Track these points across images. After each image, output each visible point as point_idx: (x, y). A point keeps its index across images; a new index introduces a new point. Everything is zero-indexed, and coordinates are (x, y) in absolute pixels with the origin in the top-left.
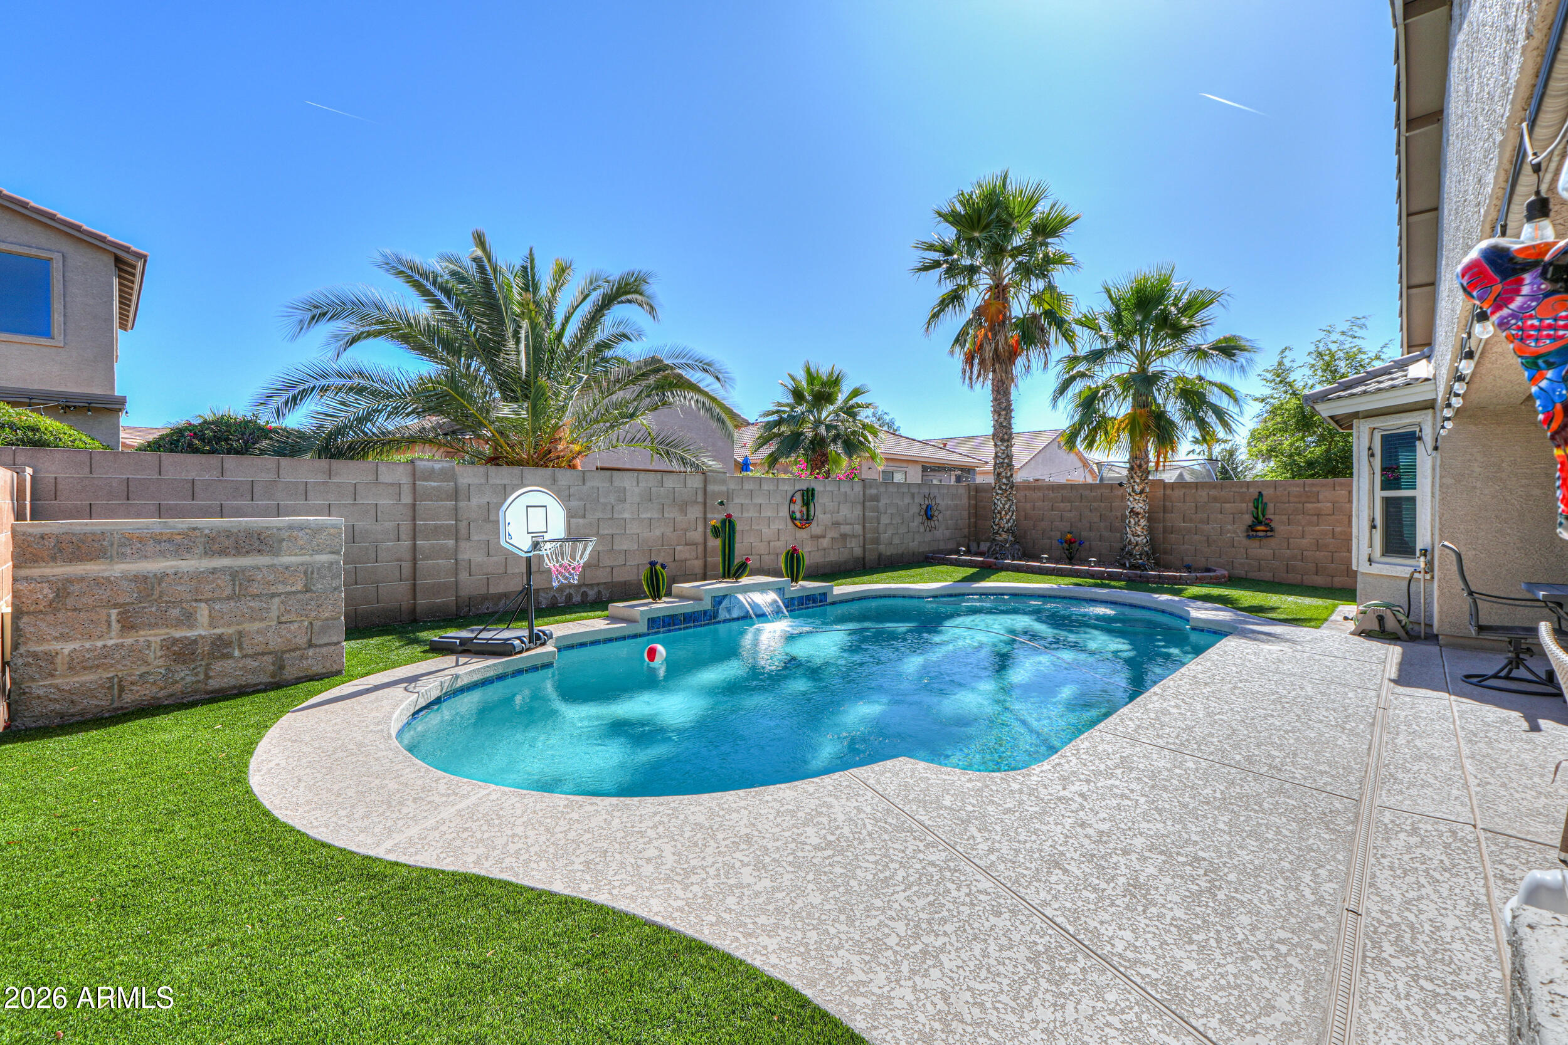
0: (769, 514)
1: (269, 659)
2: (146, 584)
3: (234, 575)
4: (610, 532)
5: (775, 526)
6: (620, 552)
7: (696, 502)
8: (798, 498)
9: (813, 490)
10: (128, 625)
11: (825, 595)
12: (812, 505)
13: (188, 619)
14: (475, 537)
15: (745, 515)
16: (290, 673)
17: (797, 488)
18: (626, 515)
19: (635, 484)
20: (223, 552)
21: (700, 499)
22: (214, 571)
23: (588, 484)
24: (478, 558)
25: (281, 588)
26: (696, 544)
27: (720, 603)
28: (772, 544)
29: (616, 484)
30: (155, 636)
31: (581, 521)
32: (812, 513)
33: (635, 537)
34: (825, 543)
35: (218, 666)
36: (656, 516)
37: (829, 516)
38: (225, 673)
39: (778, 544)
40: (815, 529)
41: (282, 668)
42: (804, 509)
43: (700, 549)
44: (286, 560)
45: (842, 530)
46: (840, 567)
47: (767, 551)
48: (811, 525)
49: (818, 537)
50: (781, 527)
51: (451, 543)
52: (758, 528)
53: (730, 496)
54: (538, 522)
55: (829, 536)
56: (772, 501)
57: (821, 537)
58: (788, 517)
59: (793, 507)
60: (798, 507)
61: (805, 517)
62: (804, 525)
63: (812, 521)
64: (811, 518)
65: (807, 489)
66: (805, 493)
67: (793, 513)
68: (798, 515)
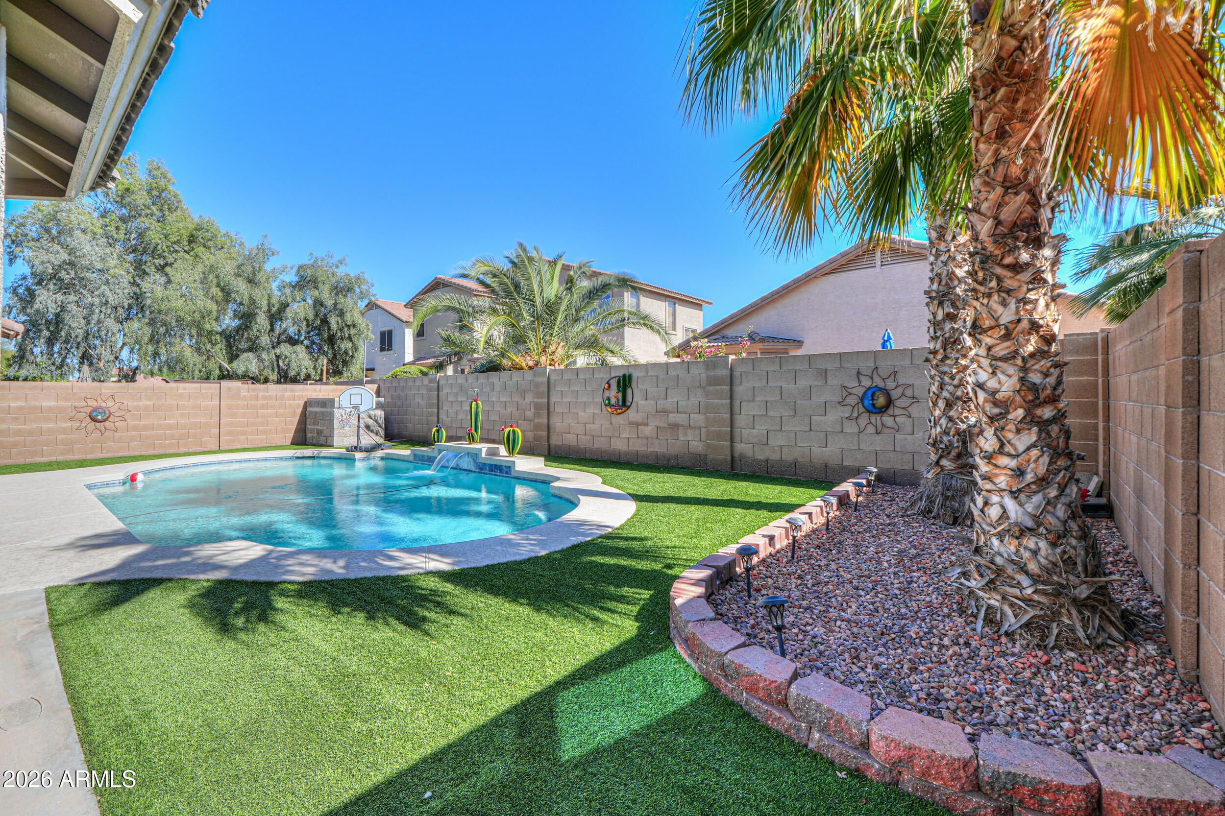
0: (585, 399)
2: (316, 413)
4: (487, 409)
5: (591, 410)
7: (530, 390)
8: (614, 383)
9: (630, 375)
10: (314, 424)
11: (509, 468)
12: (629, 391)
13: (318, 424)
15: (565, 400)
16: (328, 443)
17: (613, 375)
18: (494, 399)
19: (498, 379)
23: (478, 381)
28: (588, 426)
29: (489, 380)
32: (629, 398)
33: (498, 413)
34: (647, 431)
36: (508, 400)
37: (652, 402)
39: (593, 426)
40: (632, 414)
42: (620, 395)
44: (328, 410)
45: (673, 418)
46: (668, 460)
47: (583, 432)
48: (628, 412)
49: (638, 425)
50: (596, 412)
51: (436, 410)
52: (575, 411)
53: (552, 385)
54: (356, 400)
55: (653, 423)
56: (588, 388)
57: (641, 424)
58: (602, 402)
59: (607, 394)
60: (613, 393)
61: (621, 403)
62: (619, 411)
63: (629, 407)
64: (628, 404)
65: (624, 376)
66: (622, 379)
67: (608, 398)
68: (613, 401)
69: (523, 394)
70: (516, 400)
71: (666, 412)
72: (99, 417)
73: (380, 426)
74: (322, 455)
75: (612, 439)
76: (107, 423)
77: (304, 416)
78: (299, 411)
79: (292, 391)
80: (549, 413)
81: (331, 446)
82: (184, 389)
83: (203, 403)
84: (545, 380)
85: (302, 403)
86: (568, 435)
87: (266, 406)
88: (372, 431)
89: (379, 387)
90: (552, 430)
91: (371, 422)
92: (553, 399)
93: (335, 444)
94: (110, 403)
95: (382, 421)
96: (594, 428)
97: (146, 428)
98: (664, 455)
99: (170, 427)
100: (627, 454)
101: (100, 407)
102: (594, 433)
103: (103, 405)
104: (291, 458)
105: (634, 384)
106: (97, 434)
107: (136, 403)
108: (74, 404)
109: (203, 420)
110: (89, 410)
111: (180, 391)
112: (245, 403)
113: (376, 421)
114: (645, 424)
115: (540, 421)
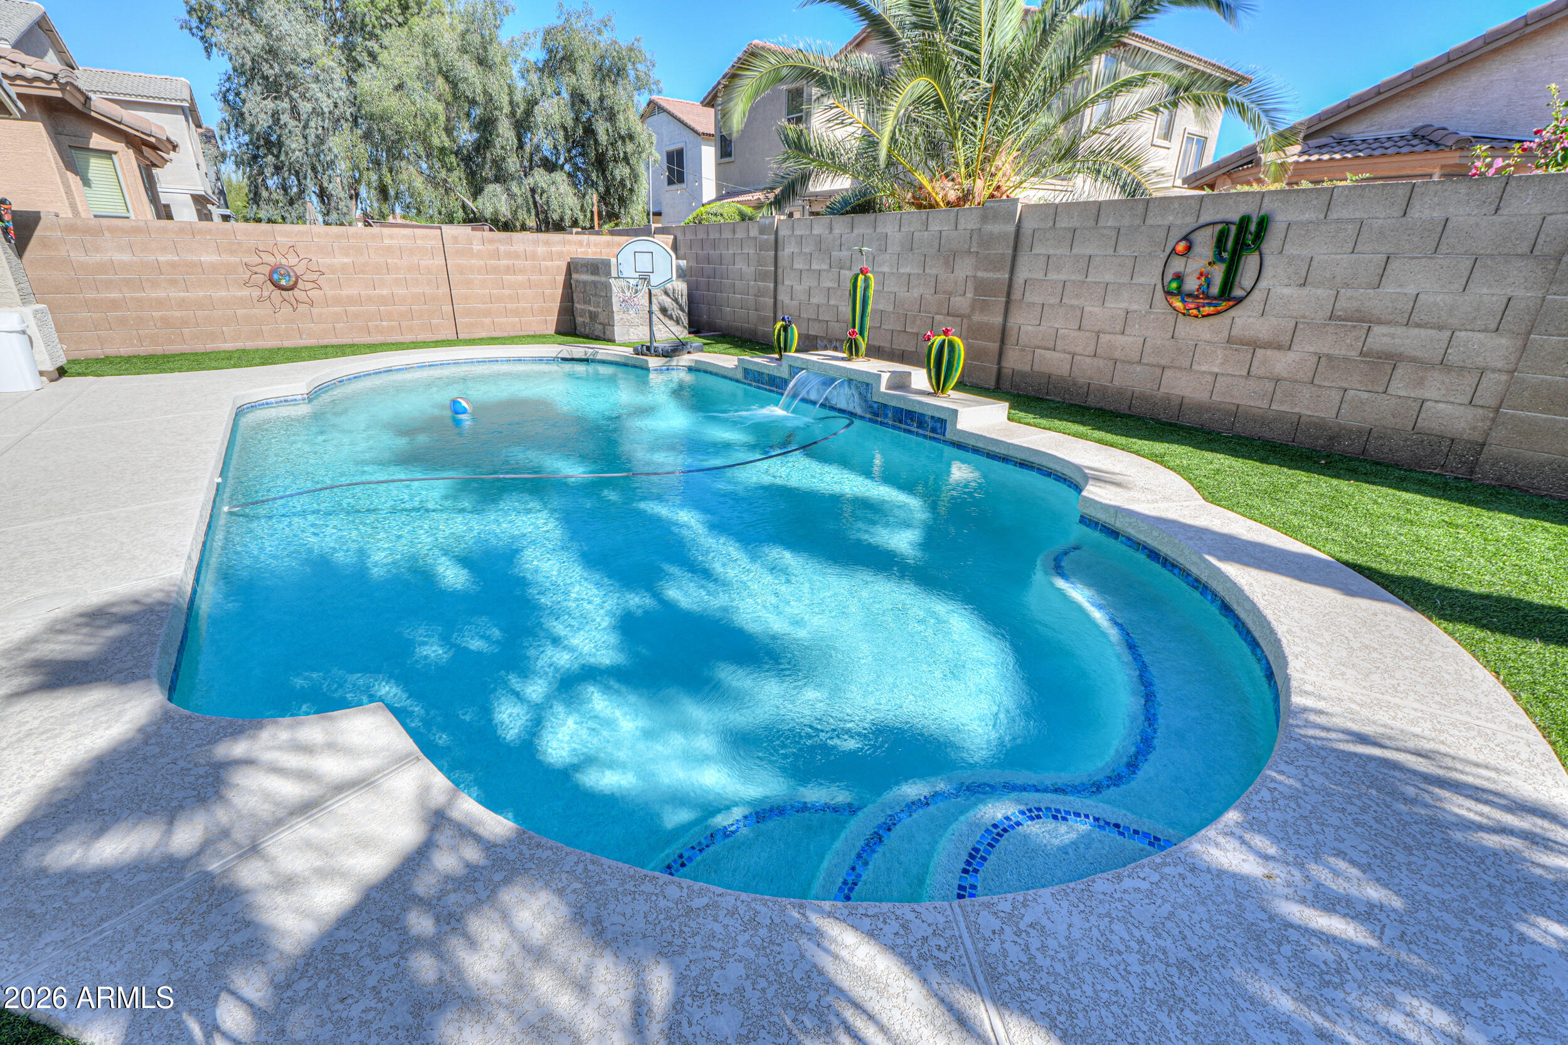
0: (1108, 277)
1: (602, 326)
2: (585, 283)
3: (596, 284)
5: (1117, 305)
7: (969, 252)
8: (1204, 239)
9: (1263, 221)
12: (1250, 262)
13: (590, 302)
14: (786, 283)
15: (1053, 276)
16: (607, 334)
17: (1204, 219)
20: (593, 273)
21: (974, 247)
23: (856, 231)
25: (602, 293)
28: (1105, 338)
29: (878, 230)
30: (587, 307)
32: (1246, 279)
34: (1282, 363)
35: (596, 324)
39: (1120, 340)
41: (606, 330)
42: (1218, 273)
45: (1382, 338)
46: (1331, 438)
47: (1090, 350)
48: (1233, 313)
49: (1255, 345)
50: (1134, 307)
51: (772, 285)
52: (1075, 302)
53: (1025, 241)
54: (644, 264)
55: (1307, 347)
56: (1122, 251)
57: (1268, 345)
58: (1159, 286)
59: (1177, 265)
60: (1197, 264)
61: (1215, 290)
62: (1207, 310)
63: (1240, 300)
64: (1238, 292)
65: (1244, 221)
66: (1234, 229)
67: (1179, 277)
68: (1192, 284)
69: (950, 258)
70: (934, 271)
71: (1364, 320)
72: (283, 282)
73: (682, 310)
74: (599, 356)
75: (1168, 373)
76: (296, 292)
77: (568, 285)
78: (561, 278)
80: (1008, 303)
81: (611, 340)
82: (391, 237)
83: (423, 263)
84: (1011, 229)
86: (1049, 354)
87: (509, 270)
88: (671, 317)
89: (675, 239)
90: (1011, 339)
91: (668, 302)
92: (1022, 275)
93: (617, 338)
94: (292, 260)
95: (684, 301)
96: (1126, 344)
97: (351, 301)
98: (1320, 425)
99: (383, 301)
100: (1201, 408)
101: (281, 266)
102: (1117, 354)
103: (284, 262)
104: (554, 360)
105: (1270, 245)
106: (286, 309)
107: (328, 261)
108: (245, 260)
109: (428, 290)
110: (266, 270)
111: (387, 241)
112: (482, 263)
113: (676, 300)
114: (1279, 347)
115: (985, 319)
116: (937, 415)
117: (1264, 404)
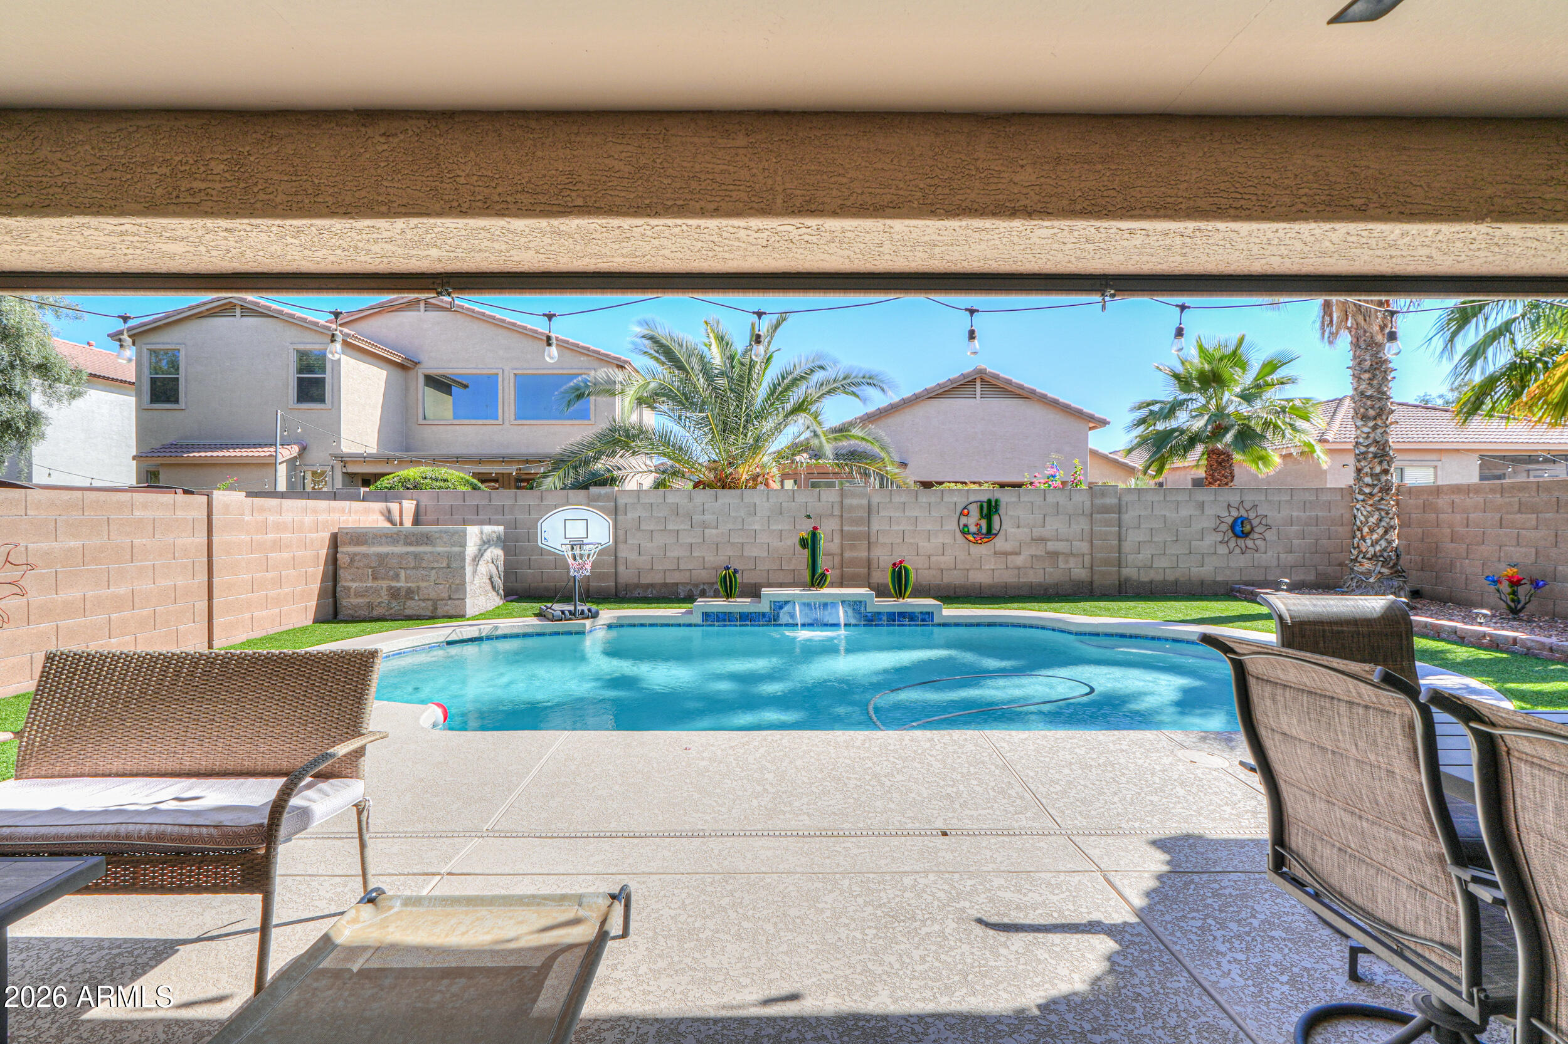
0: (929, 527)
1: (430, 603)
2: (382, 557)
3: (416, 556)
4: (741, 541)
5: (937, 540)
6: (749, 558)
7: (832, 515)
8: (974, 510)
9: (996, 501)
10: (375, 578)
11: (930, 615)
12: (996, 519)
13: (397, 577)
14: (630, 541)
15: (895, 527)
16: (440, 612)
17: (972, 499)
18: (757, 527)
19: (765, 499)
20: (411, 544)
21: (837, 512)
22: (407, 553)
23: (720, 501)
24: (632, 556)
25: (436, 565)
26: (833, 555)
27: (781, 608)
28: (933, 559)
29: (746, 500)
30: (384, 584)
31: (714, 531)
32: (996, 525)
33: (766, 546)
35: (409, 603)
36: (787, 527)
37: (1027, 530)
38: (412, 607)
39: (942, 559)
40: (999, 543)
41: (436, 609)
42: (984, 523)
43: (837, 559)
44: (439, 549)
45: (1051, 546)
46: (1046, 589)
47: (926, 566)
49: (1006, 554)
50: (946, 541)
52: (912, 541)
53: (874, 509)
54: (576, 531)
55: (1026, 552)
56: (933, 514)
57: (1012, 553)
58: (958, 531)
59: (964, 520)
60: (973, 520)
61: (984, 531)
62: (982, 540)
63: (996, 535)
64: (994, 532)
65: (989, 502)
66: (985, 505)
67: (966, 526)
68: (973, 529)
71: (1042, 540)
74: (499, 632)
75: (971, 573)
78: (323, 553)
79: (315, 511)
80: (869, 542)
83: (179, 541)
84: (864, 502)
85: (326, 536)
90: (874, 565)
92: (875, 527)
93: (470, 612)
96: (946, 560)
98: (1040, 585)
100: (990, 586)
102: (942, 566)
105: (1002, 511)
114: (1016, 554)
115: (855, 555)
116: (925, 610)
117: (1016, 580)
